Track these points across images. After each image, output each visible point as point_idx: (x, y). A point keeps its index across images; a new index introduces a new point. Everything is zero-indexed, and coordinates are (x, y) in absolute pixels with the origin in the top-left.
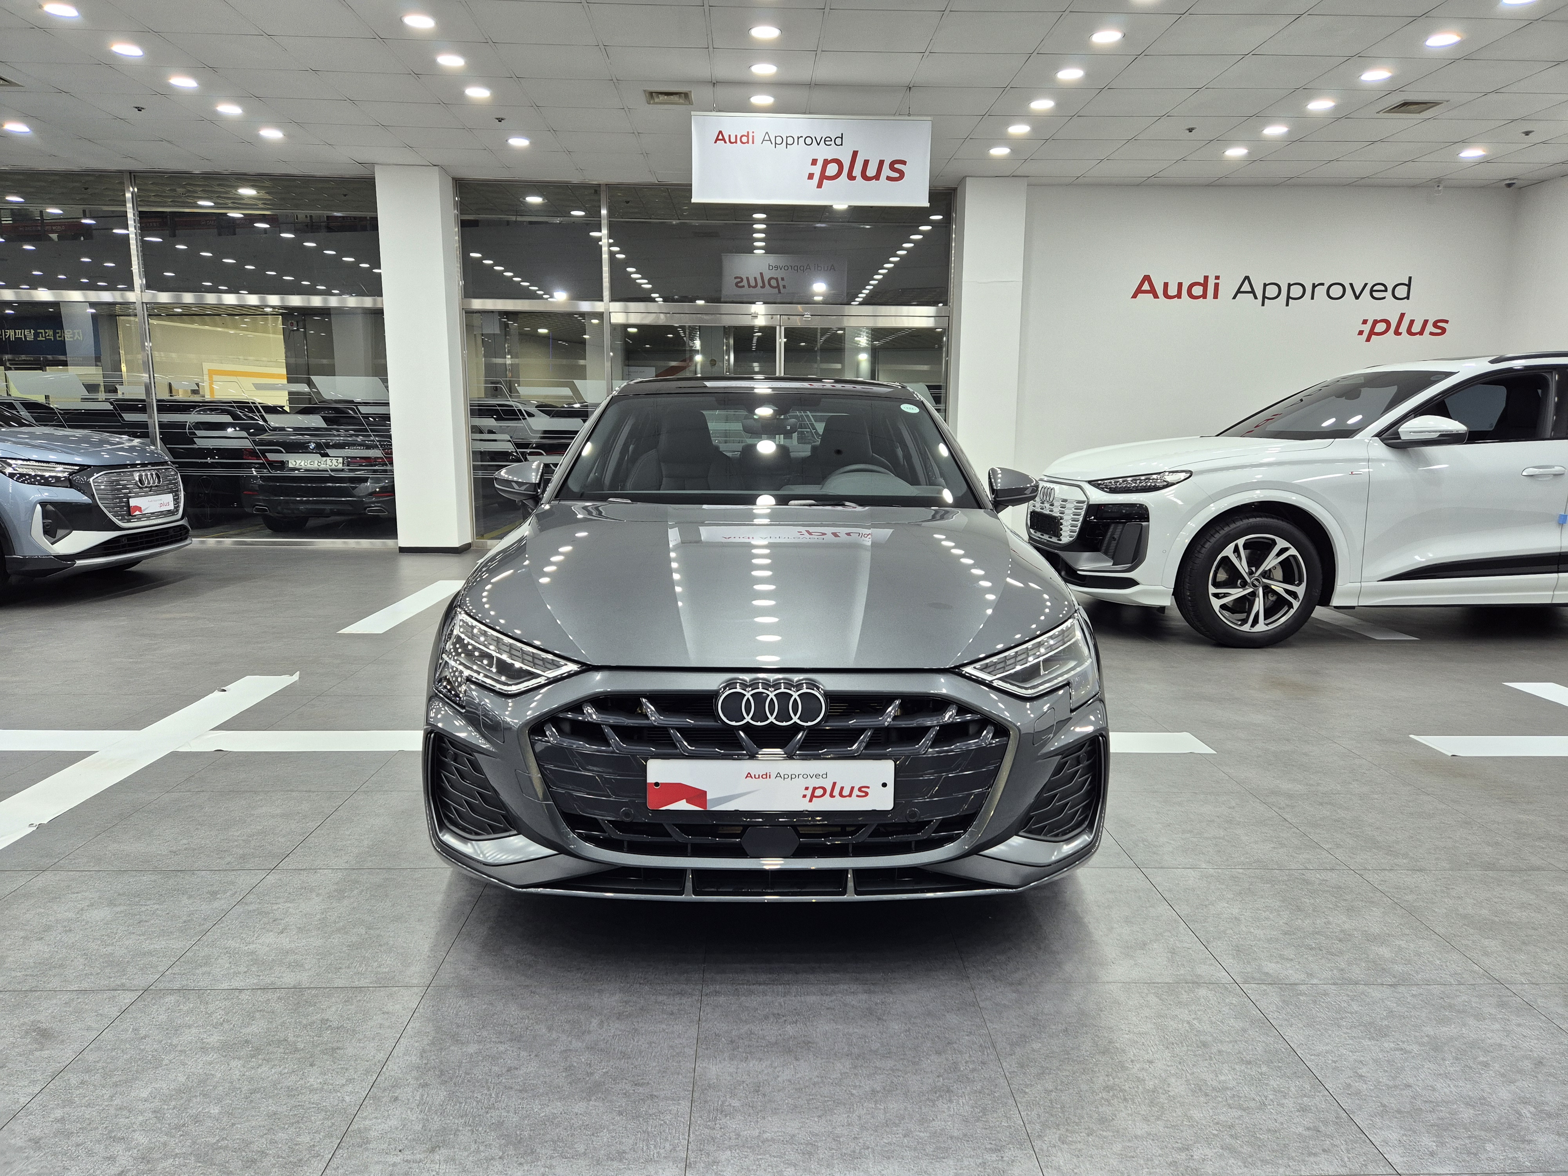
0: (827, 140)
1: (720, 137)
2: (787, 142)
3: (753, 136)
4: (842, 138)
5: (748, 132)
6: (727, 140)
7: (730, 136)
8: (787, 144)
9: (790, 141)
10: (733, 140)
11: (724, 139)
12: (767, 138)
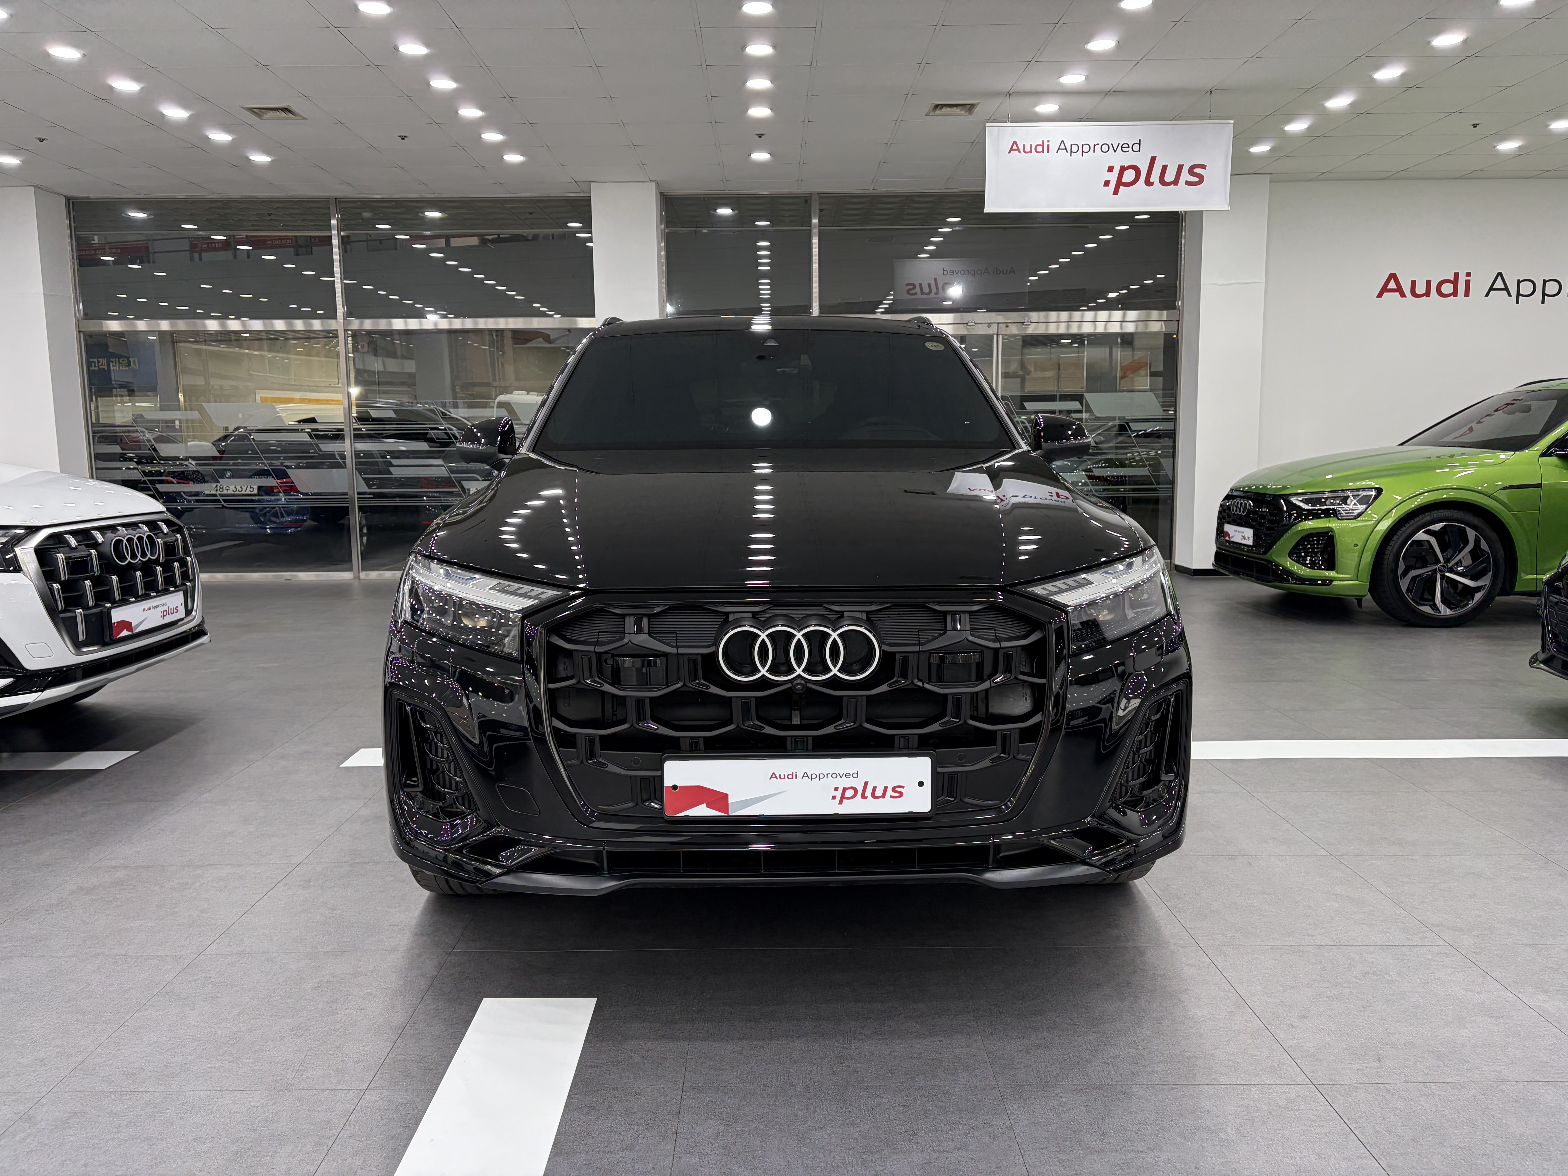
0: (1124, 147)
1: (1014, 147)
2: (1083, 149)
3: (1048, 146)
4: (1140, 144)
5: (1043, 142)
6: (1022, 150)
7: (1024, 146)
8: (1083, 152)
9: (1086, 148)
10: (1028, 149)
11: (1018, 149)
12: (1062, 146)
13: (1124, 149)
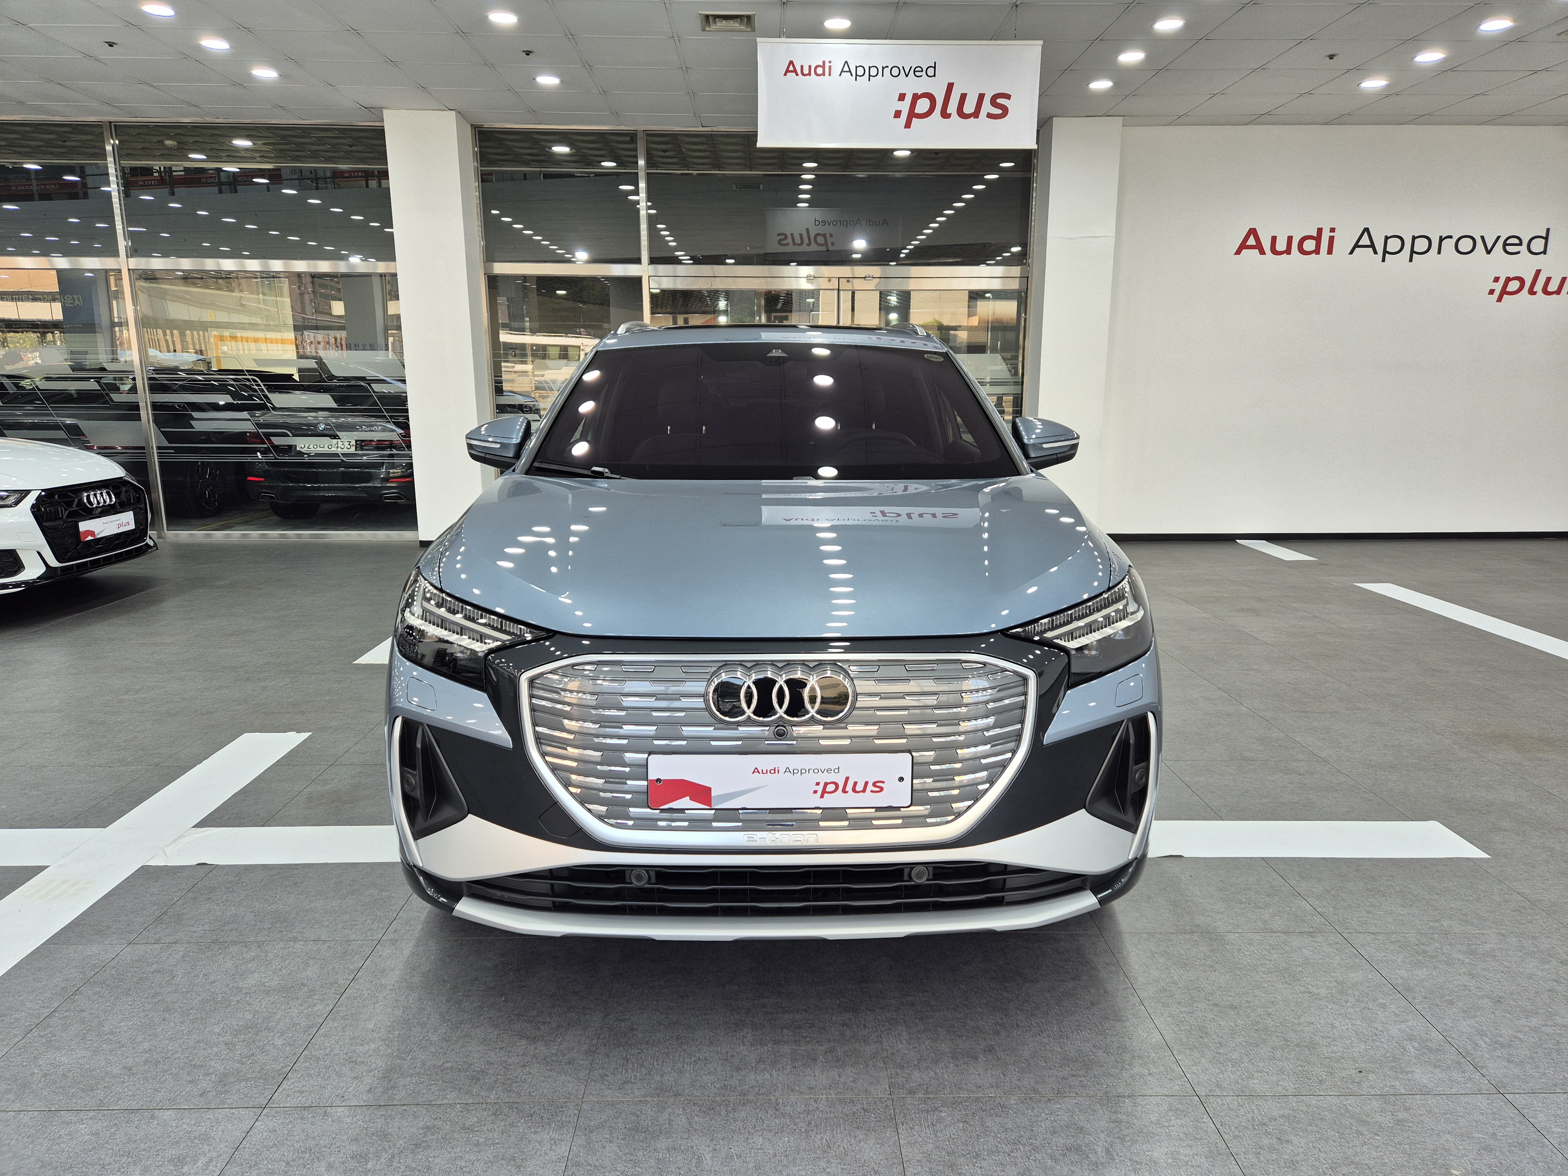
0: (917, 71)
1: (791, 68)
2: (871, 72)
3: (830, 67)
4: (935, 68)
5: (824, 62)
6: (799, 72)
7: (802, 67)
8: (870, 76)
9: (873, 71)
10: (806, 71)
11: (795, 71)
12: (846, 69)
13: (916, 73)
